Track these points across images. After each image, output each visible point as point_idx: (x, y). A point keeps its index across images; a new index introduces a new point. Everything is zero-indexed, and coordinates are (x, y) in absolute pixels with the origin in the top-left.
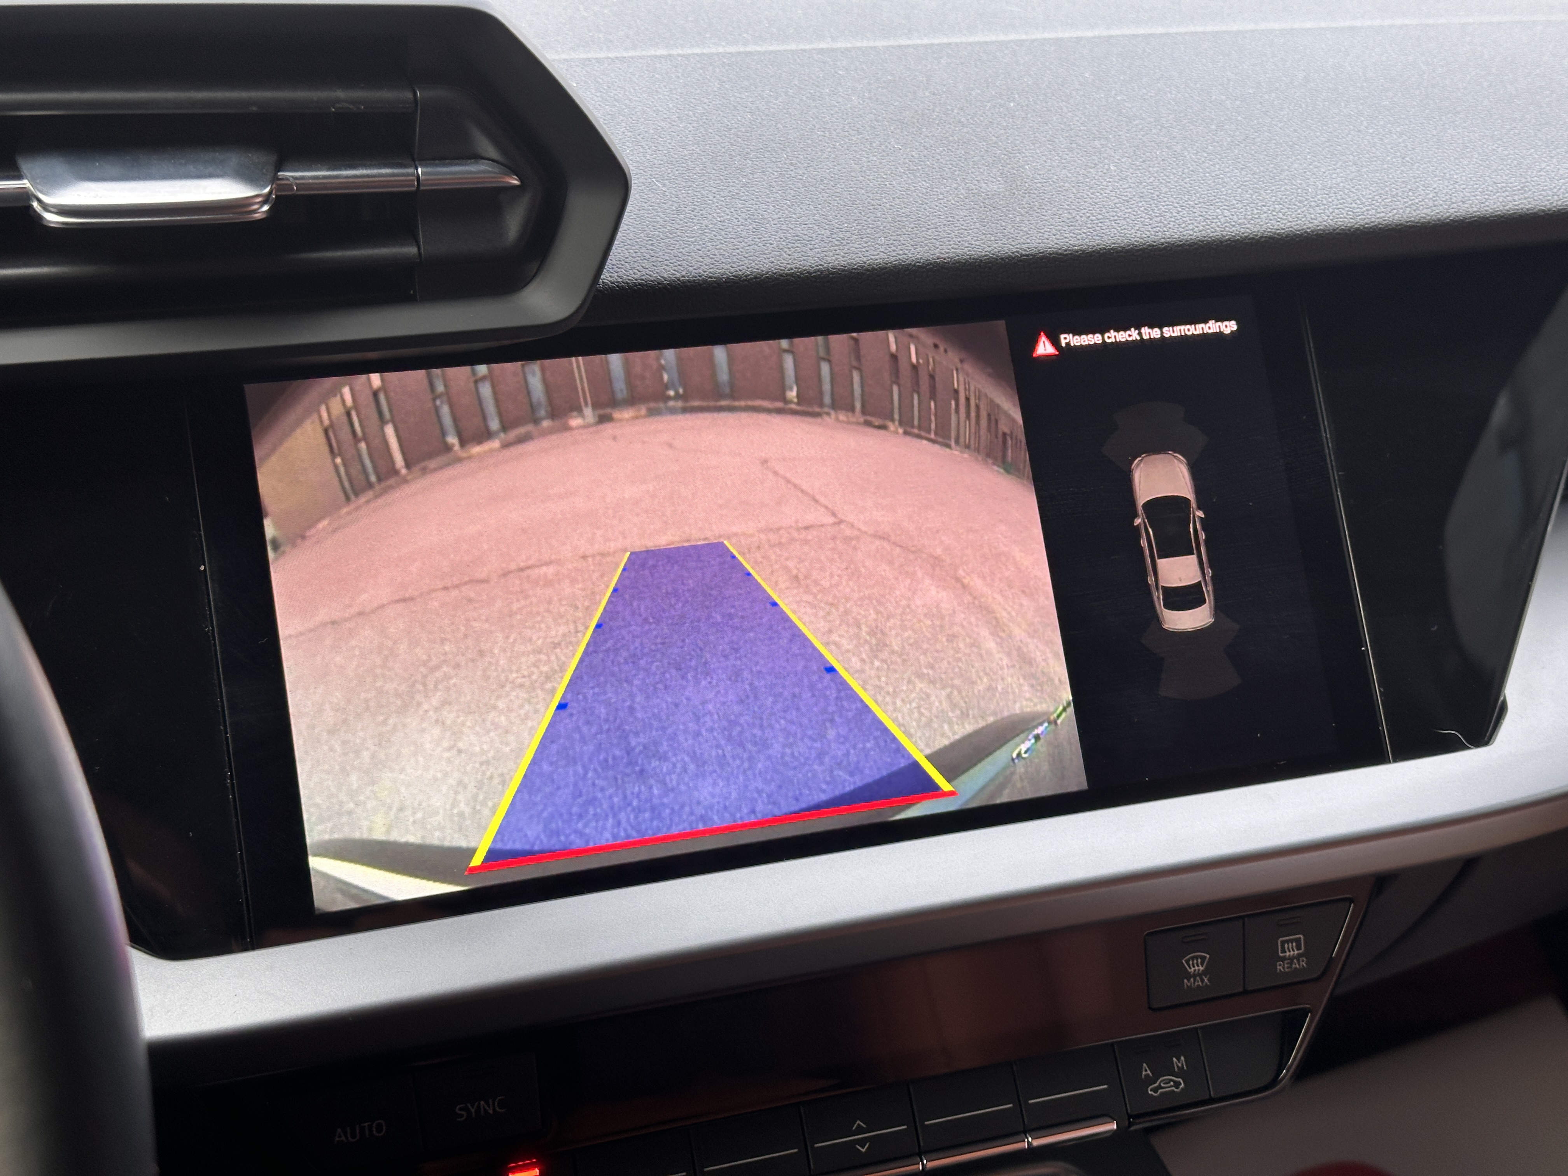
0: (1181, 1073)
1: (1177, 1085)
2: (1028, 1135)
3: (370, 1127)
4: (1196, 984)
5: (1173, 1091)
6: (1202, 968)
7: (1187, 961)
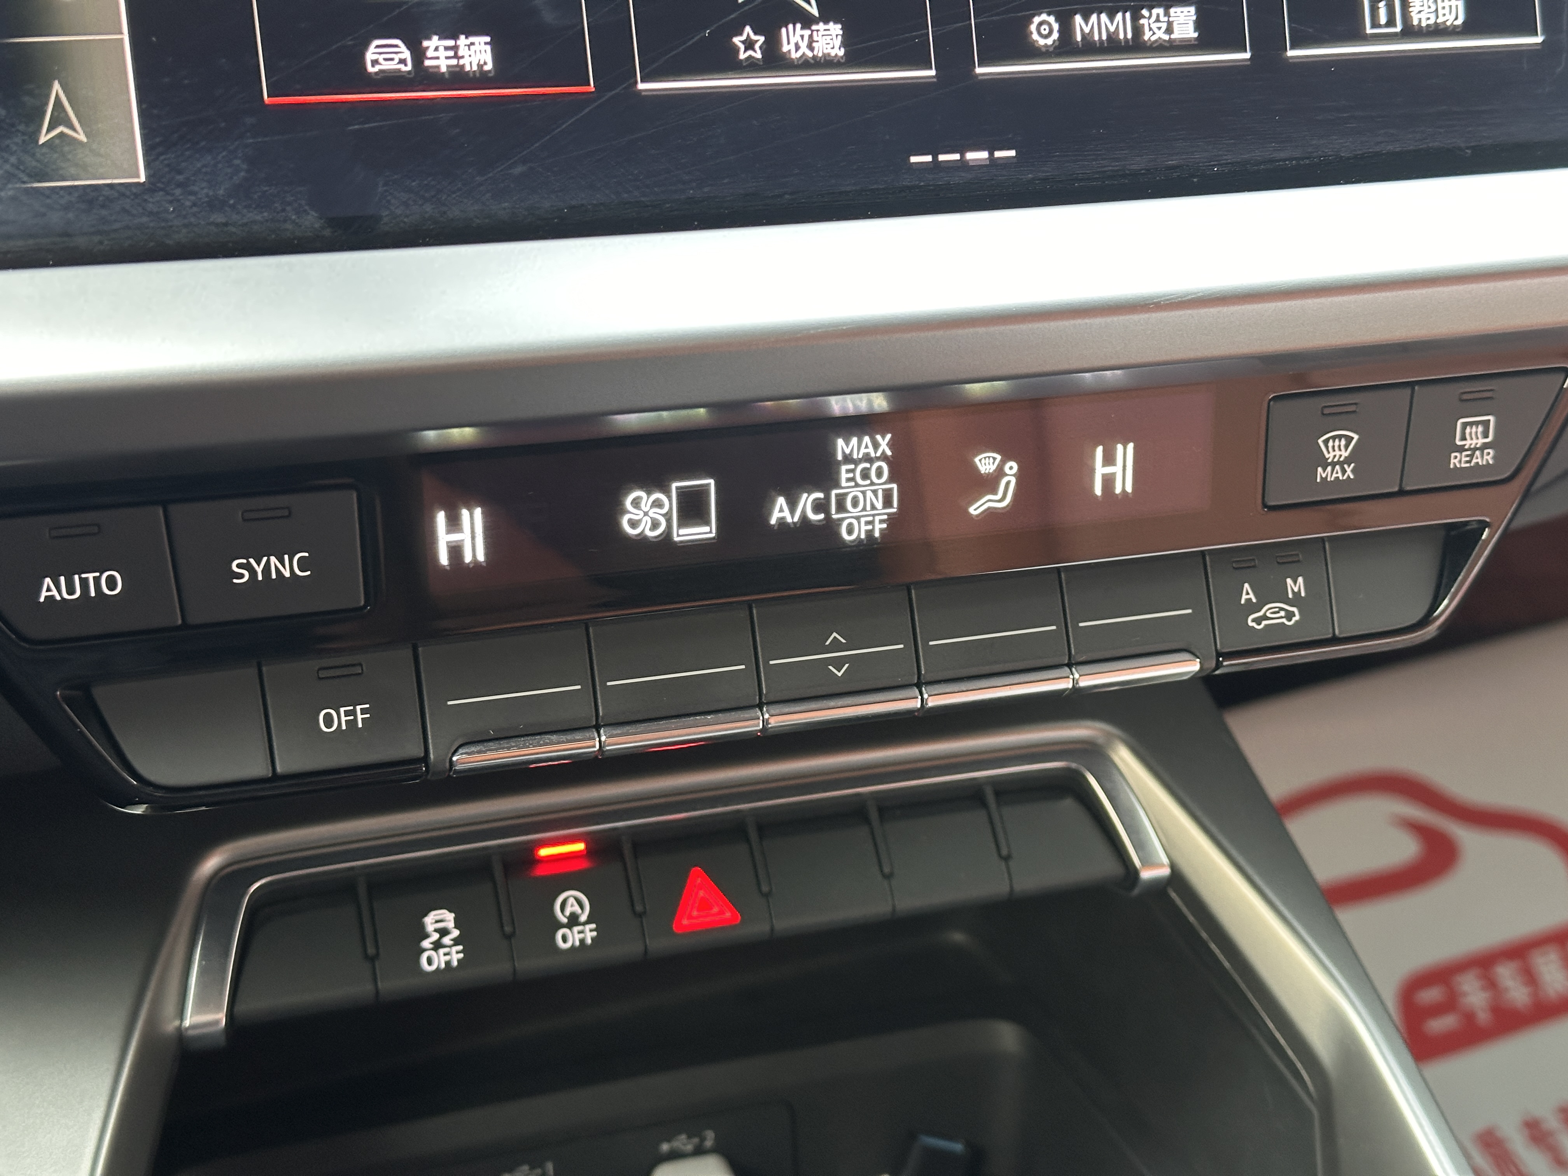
0: (1296, 600)
1: (1289, 616)
2: (1074, 670)
3: (97, 580)
4: (1334, 475)
5: (1283, 623)
6: (1345, 454)
7: (1326, 442)
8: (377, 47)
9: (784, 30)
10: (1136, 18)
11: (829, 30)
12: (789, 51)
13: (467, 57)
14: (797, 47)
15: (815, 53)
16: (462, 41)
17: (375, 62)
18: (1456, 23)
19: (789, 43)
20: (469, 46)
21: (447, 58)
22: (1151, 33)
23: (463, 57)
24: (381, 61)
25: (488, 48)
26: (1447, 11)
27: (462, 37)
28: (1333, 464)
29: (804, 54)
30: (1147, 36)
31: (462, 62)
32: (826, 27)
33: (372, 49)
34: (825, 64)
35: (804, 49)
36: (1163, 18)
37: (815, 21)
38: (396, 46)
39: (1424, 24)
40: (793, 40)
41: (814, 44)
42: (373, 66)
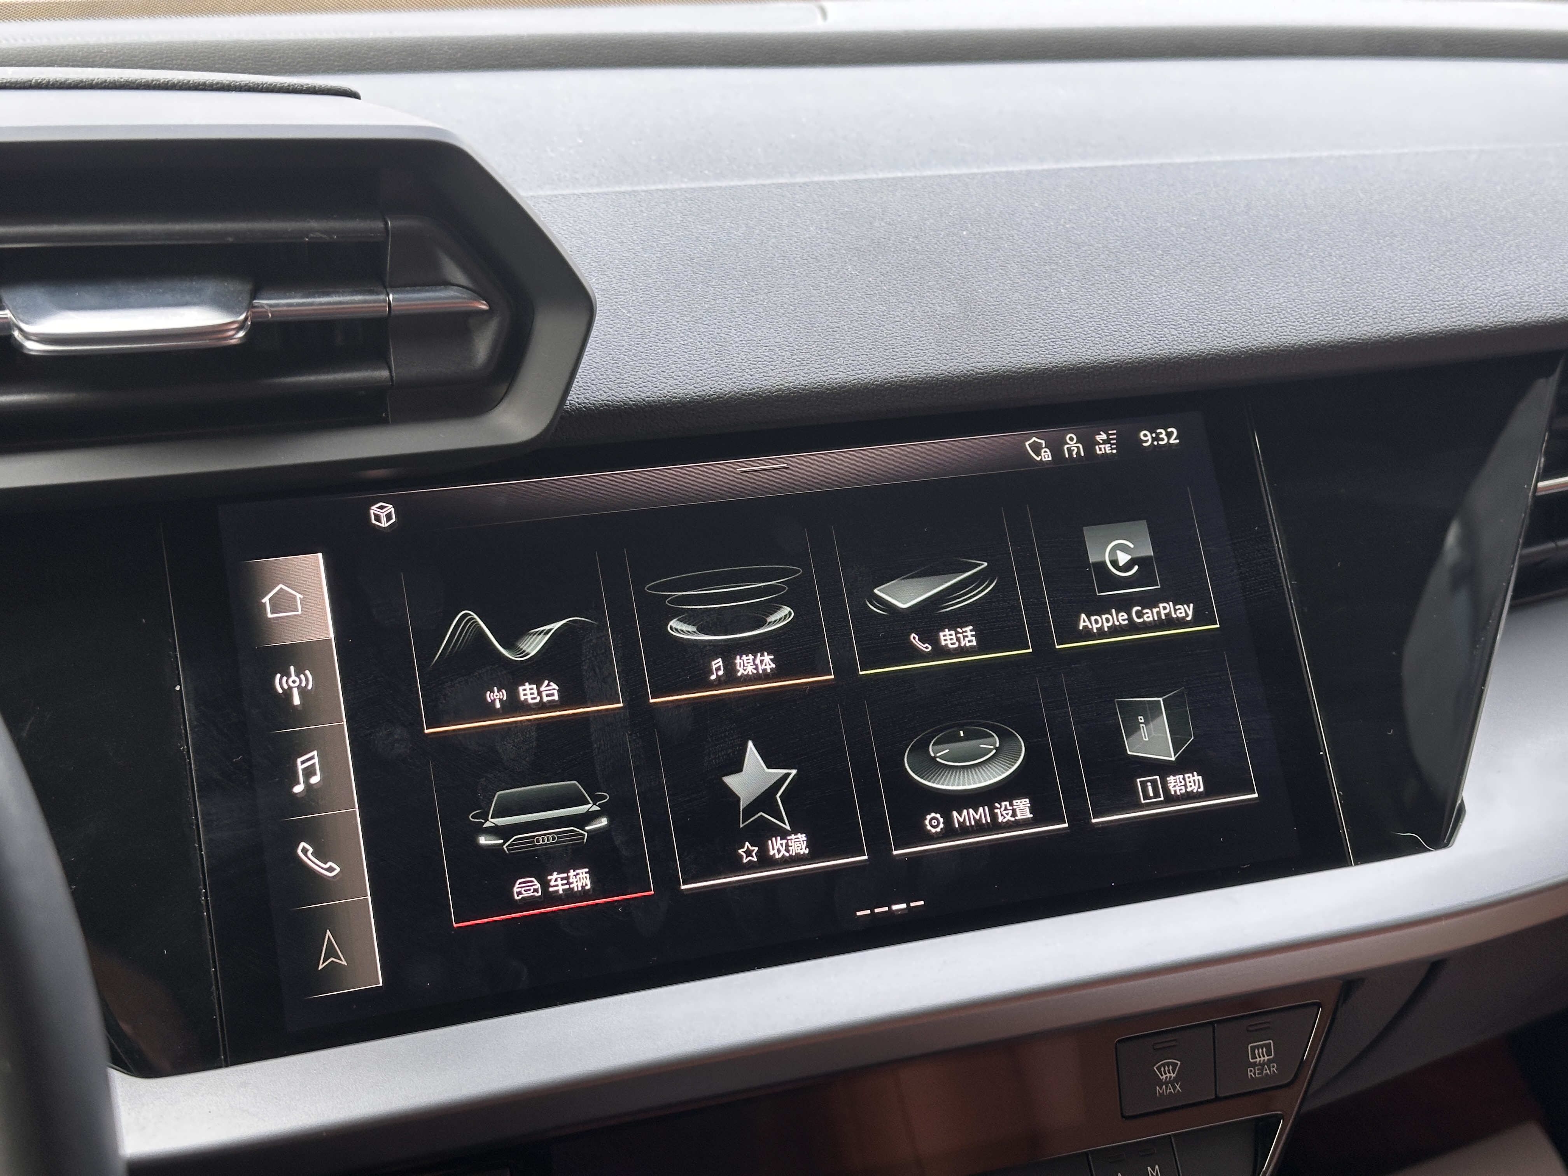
4: (1168, 1091)
6: (1173, 1075)
7: (1159, 1069)
8: (520, 883)
9: (770, 842)
10: (992, 809)
11: (798, 838)
12: (774, 854)
13: (575, 882)
14: (779, 851)
15: (791, 853)
16: (572, 873)
17: (519, 893)
18: (1199, 790)
19: (773, 849)
20: (575, 876)
21: (563, 885)
22: (1003, 817)
23: (572, 883)
24: (523, 892)
25: (588, 875)
26: (1192, 784)
27: (572, 871)
28: (1166, 1083)
29: (783, 854)
30: (1000, 819)
31: (572, 886)
32: (796, 837)
33: (517, 885)
34: (797, 859)
35: (783, 852)
36: (1009, 807)
37: (789, 833)
38: (532, 881)
39: (1178, 793)
40: (776, 847)
41: (790, 848)
42: (518, 896)
